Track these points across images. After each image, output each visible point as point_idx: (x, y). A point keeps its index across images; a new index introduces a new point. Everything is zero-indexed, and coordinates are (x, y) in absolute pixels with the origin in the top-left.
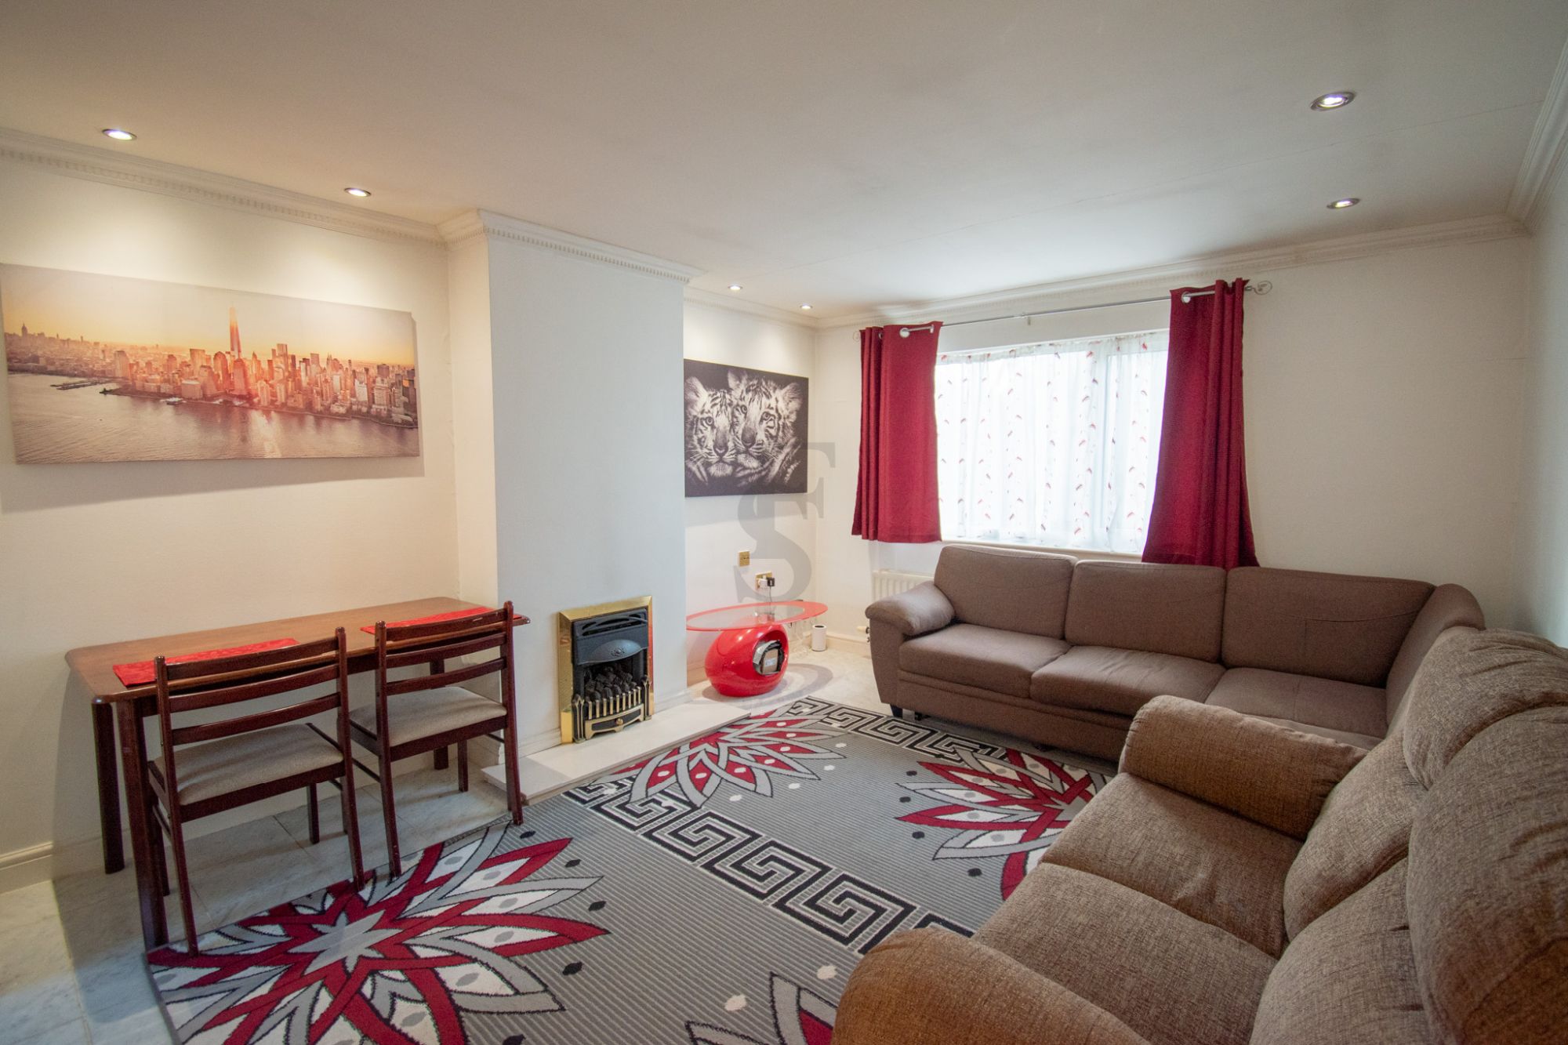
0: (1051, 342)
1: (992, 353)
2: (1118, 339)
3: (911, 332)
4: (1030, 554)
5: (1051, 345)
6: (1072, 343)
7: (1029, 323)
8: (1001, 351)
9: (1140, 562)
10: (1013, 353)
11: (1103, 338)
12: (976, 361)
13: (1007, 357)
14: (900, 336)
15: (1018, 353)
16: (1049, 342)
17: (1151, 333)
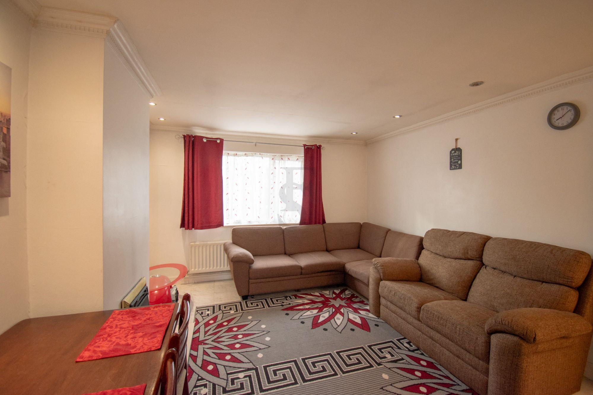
0: (260, 153)
1: (238, 153)
2: (282, 156)
3: (207, 140)
4: (267, 227)
5: (260, 154)
6: (267, 154)
7: (256, 146)
8: (241, 153)
9: (299, 226)
10: (246, 155)
11: (277, 155)
12: (231, 155)
13: (244, 156)
14: (203, 141)
15: (248, 155)
16: (259, 153)
17: (291, 155)
